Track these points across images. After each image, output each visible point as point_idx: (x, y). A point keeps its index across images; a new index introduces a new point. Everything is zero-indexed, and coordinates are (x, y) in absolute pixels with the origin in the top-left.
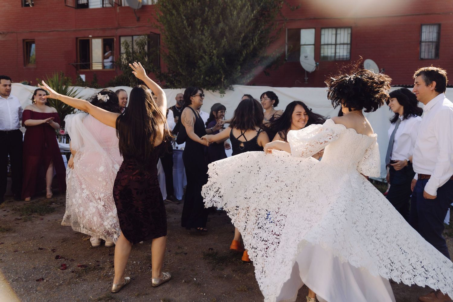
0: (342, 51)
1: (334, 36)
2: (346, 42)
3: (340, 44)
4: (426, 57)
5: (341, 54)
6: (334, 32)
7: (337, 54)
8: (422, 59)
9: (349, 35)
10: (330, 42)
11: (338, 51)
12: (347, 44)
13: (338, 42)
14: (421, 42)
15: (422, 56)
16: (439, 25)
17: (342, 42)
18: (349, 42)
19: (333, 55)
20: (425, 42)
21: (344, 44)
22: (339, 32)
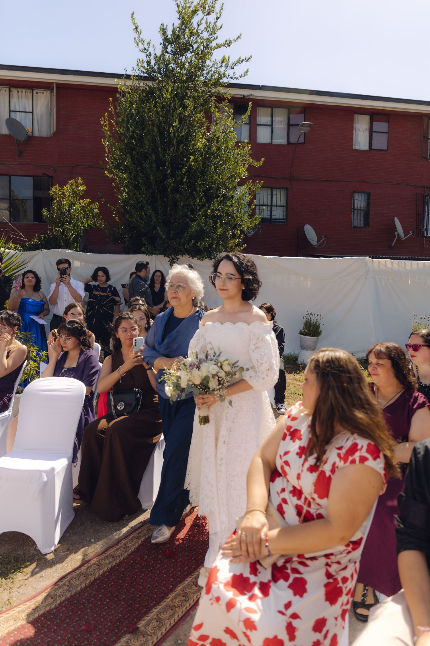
0: (278, 213)
1: (269, 196)
2: (282, 204)
3: (276, 206)
4: (358, 225)
5: (278, 217)
6: (270, 192)
7: (273, 217)
8: (355, 227)
9: (285, 197)
10: (265, 203)
11: (274, 213)
12: (283, 206)
13: (274, 203)
14: (354, 209)
15: (355, 225)
16: (369, 194)
17: (278, 204)
18: (285, 205)
19: (269, 217)
20: (358, 210)
21: (280, 206)
22: (274, 192)
